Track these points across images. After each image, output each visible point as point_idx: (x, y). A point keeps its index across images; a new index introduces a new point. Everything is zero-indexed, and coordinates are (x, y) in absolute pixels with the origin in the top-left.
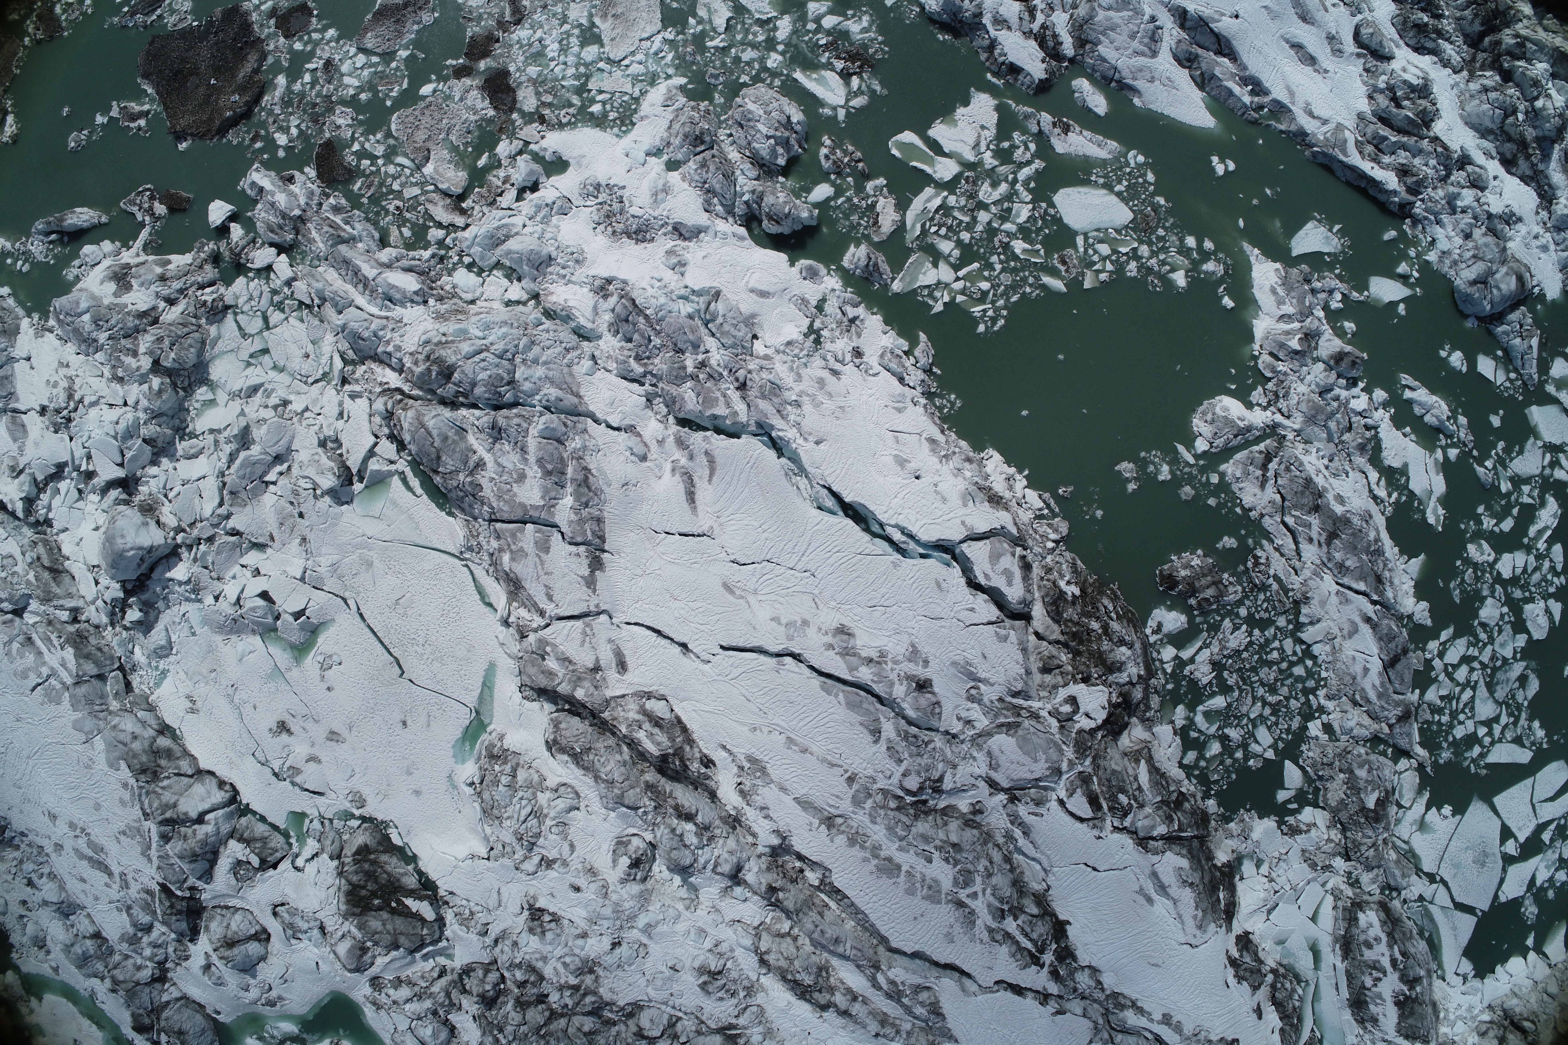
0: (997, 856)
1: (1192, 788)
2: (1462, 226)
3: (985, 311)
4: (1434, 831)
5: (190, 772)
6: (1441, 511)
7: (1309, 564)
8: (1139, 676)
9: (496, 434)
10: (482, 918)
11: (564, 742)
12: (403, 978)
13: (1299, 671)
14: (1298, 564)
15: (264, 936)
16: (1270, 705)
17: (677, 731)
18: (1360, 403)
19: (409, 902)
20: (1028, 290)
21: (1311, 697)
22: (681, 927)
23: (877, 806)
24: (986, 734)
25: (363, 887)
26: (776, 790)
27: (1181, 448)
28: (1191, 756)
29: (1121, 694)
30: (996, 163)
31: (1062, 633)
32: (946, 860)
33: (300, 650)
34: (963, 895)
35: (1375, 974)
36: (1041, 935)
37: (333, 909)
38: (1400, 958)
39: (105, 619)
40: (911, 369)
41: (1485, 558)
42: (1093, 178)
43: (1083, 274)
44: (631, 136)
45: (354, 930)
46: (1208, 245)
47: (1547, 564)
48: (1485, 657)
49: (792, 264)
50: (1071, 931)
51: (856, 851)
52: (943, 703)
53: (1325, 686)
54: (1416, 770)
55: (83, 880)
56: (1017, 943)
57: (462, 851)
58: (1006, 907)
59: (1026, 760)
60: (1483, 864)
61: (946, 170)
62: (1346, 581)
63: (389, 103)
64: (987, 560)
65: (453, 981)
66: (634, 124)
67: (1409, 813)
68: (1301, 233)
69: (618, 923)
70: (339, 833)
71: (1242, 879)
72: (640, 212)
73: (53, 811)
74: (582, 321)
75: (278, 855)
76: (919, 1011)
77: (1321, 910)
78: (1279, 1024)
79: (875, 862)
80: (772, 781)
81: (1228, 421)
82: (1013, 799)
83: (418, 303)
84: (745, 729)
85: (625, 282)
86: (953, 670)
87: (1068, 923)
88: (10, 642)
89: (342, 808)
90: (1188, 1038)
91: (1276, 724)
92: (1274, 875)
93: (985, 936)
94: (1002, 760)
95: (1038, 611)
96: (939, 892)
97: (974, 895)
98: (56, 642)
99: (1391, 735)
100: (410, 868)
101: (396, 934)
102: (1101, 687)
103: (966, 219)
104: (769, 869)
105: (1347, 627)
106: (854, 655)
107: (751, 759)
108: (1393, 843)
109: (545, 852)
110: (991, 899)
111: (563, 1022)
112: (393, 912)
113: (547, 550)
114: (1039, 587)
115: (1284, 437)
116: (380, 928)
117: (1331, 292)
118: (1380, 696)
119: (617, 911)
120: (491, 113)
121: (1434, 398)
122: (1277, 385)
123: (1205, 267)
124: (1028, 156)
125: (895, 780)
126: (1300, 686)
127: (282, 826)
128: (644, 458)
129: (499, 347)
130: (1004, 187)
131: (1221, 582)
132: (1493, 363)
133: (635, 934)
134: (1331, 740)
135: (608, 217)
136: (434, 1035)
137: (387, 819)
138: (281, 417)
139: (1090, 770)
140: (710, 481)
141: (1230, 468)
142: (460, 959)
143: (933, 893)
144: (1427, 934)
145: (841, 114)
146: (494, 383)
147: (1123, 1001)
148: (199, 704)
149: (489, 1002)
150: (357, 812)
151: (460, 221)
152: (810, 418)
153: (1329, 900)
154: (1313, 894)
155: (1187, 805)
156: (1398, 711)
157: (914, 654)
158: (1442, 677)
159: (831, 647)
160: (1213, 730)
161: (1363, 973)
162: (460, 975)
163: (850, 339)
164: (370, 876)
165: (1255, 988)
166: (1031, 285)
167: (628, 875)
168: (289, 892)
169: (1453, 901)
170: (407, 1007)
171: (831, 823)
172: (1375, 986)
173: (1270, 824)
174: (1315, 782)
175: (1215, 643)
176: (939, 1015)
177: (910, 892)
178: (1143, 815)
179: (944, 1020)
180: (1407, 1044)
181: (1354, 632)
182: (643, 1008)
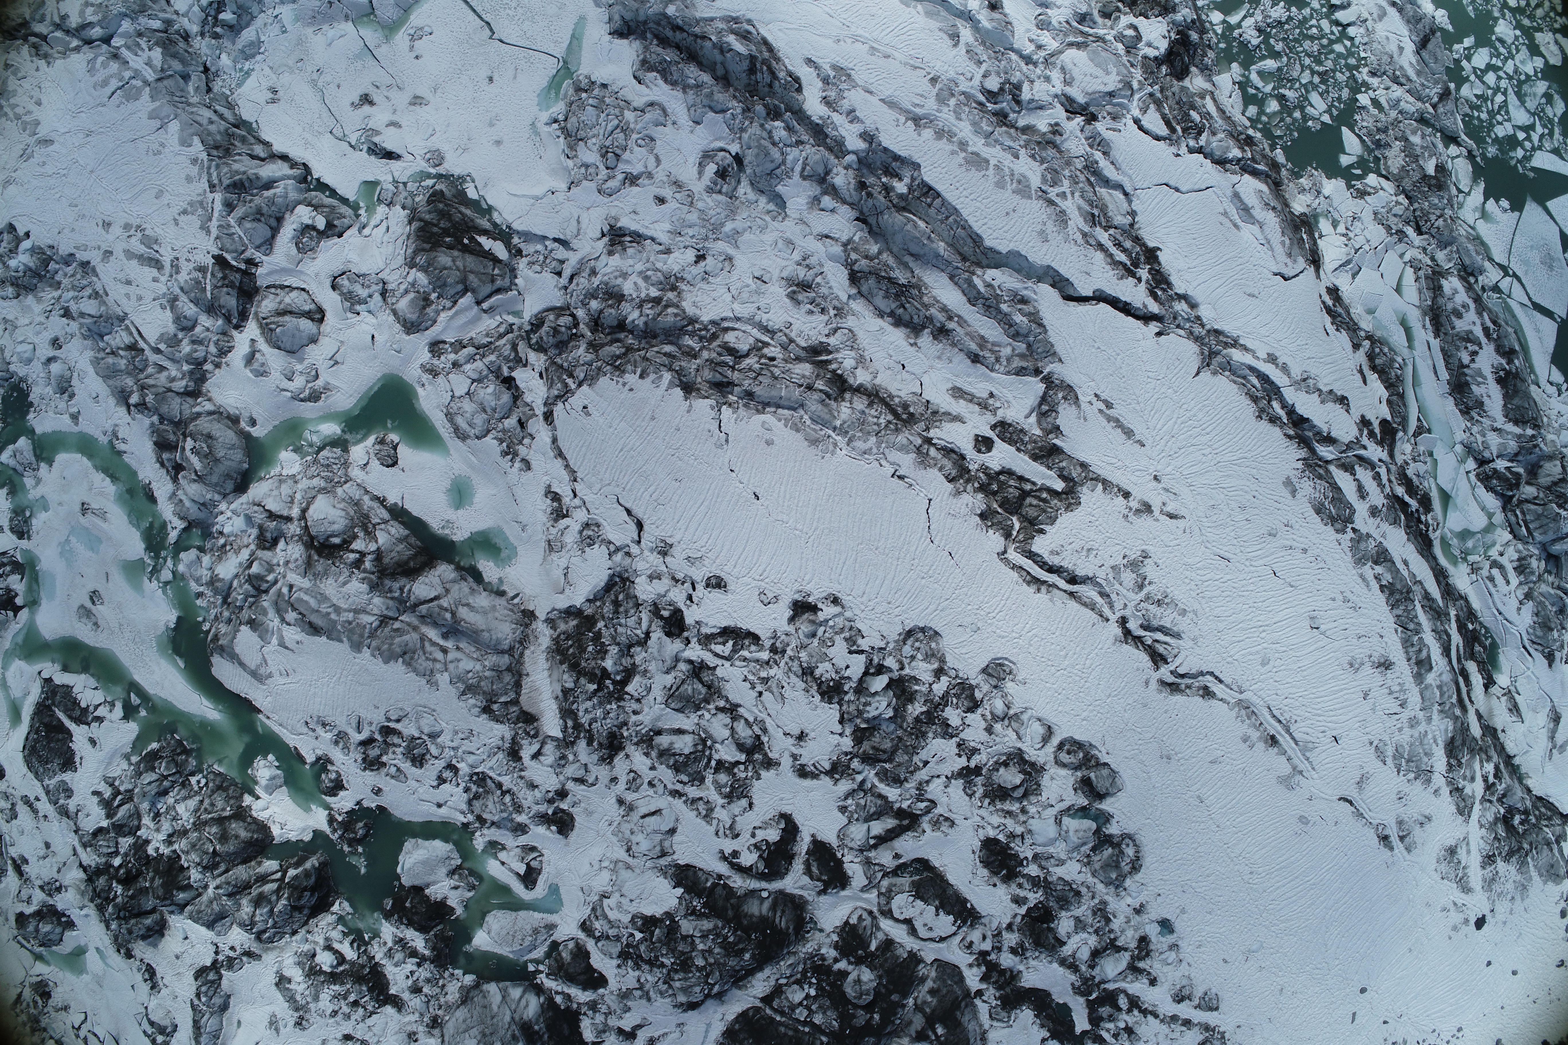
4: (1498, 222)
5: (262, 155)
8: (1193, 21)
12: (465, 342)
13: (1338, 48)
15: (318, 316)
16: (1319, 74)
17: (764, 49)
19: (482, 240)
22: (769, 237)
23: (961, 105)
25: (435, 226)
26: (861, 93)
28: (1252, 110)
29: (1178, 33)
32: (1033, 155)
33: (390, 28)
34: (1053, 193)
35: (1472, 347)
37: (400, 260)
38: (1492, 326)
39: (194, 29)
45: (419, 276)
50: (1162, 256)
51: (943, 144)
52: (1015, 24)
53: (1366, 65)
55: (129, 283)
56: (1112, 255)
57: (540, 189)
58: (1096, 212)
59: (1099, 72)
60: (1551, 268)
65: (521, 336)
67: (1469, 199)
69: (703, 231)
70: (413, 194)
71: (1321, 236)
73: (107, 219)
75: (345, 223)
76: (1018, 318)
77: (1404, 282)
78: (1385, 394)
79: (963, 154)
80: (857, 85)
84: (830, 41)
87: (1159, 249)
88: (95, 58)
89: (418, 169)
90: (1296, 382)
91: (1328, 92)
92: (1351, 235)
93: (1079, 237)
94: (1077, 71)
96: (1029, 187)
97: (1063, 195)
98: (144, 45)
99: (1436, 116)
100: (485, 218)
101: (464, 274)
102: (1159, 21)
105: (1375, 11)
107: (836, 68)
108: (1460, 223)
109: (628, 168)
110: (1081, 202)
112: (465, 249)
116: (449, 265)
118: (1419, 73)
119: (703, 218)
125: (976, 82)
127: (351, 197)
133: (721, 246)
136: (495, 397)
137: (465, 173)
139: (1160, 94)
142: (531, 308)
143: (1023, 187)
144: (1514, 327)
147: (1225, 339)
148: (281, 94)
150: (433, 171)
153: (1409, 272)
154: (1392, 263)
156: (1438, 89)
160: (1268, 88)
161: (1458, 349)
162: (528, 329)
164: (443, 214)
165: (1354, 346)
167: (716, 184)
168: (353, 256)
169: (1530, 299)
170: (468, 367)
171: (917, 120)
172: (1473, 361)
173: (1339, 183)
174: (1373, 150)
175: (1258, 12)
176: (1041, 325)
177: (1000, 185)
178: (1214, 139)
179: (1046, 331)
180: (1517, 430)
181: (1383, 15)
182: (726, 330)
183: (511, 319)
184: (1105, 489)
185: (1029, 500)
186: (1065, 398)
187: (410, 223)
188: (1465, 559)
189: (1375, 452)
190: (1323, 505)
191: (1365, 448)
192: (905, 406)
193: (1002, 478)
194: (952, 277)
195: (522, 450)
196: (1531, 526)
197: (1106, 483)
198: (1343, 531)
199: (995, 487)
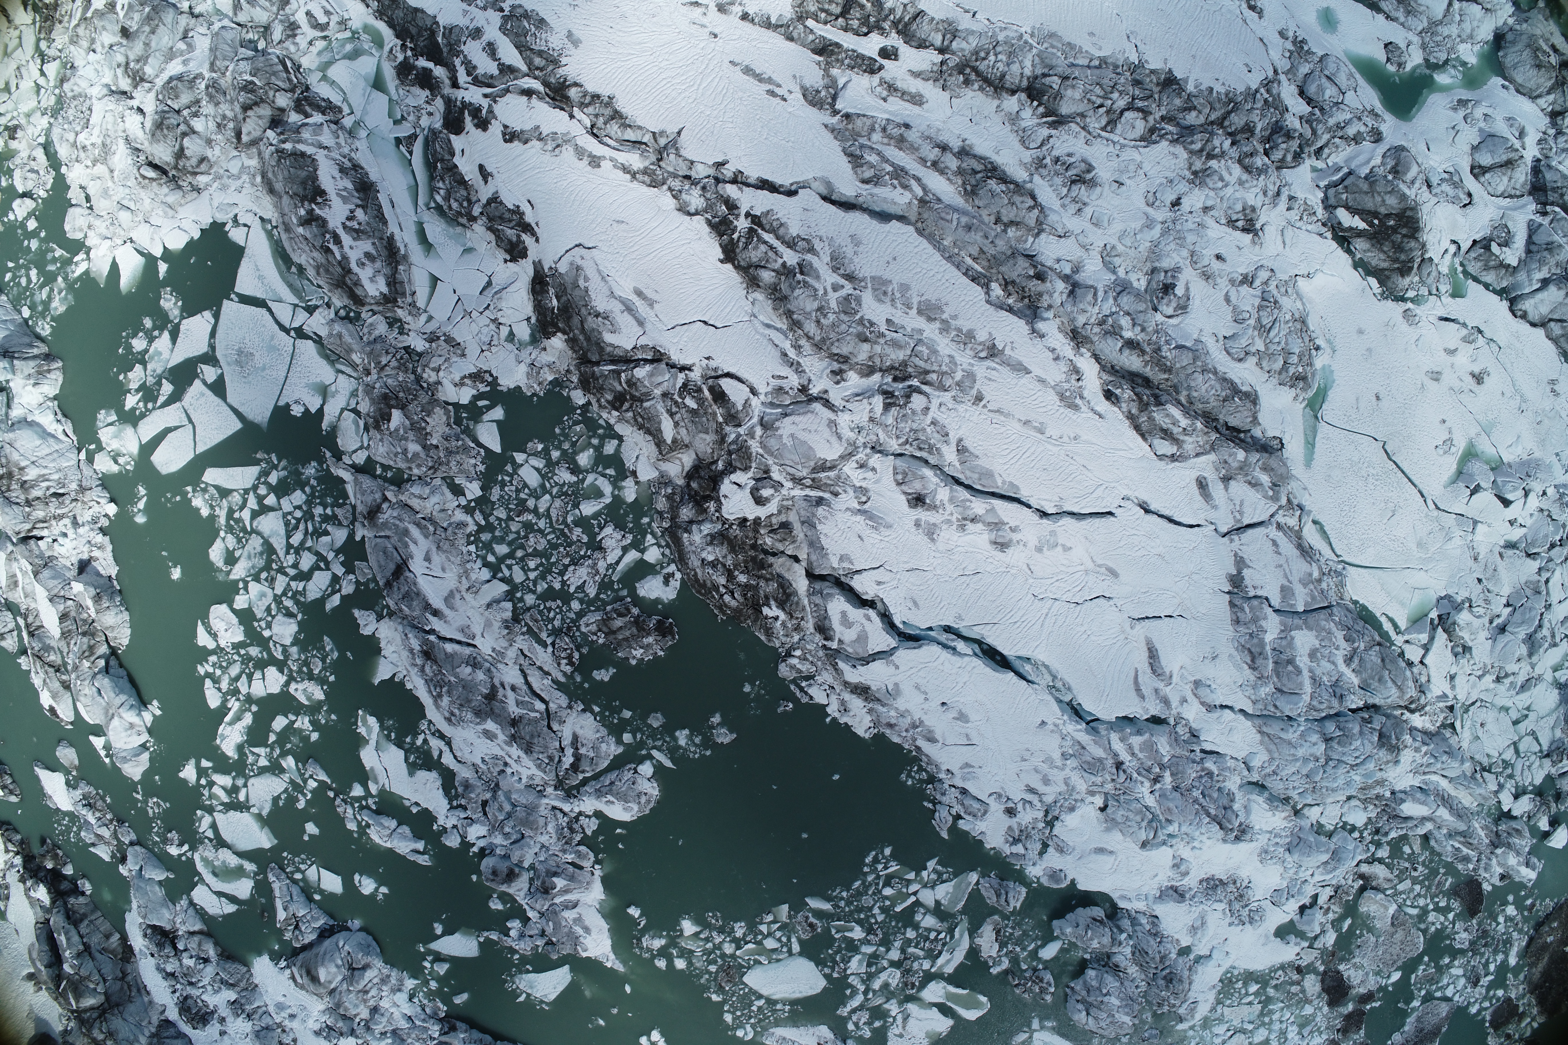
0: (810, 327)
1: (605, 415)
2: (384, 1020)
3: (886, 868)
4: (307, 386)
5: (1552, 324)
6: (362, 730)
7: (510, 663)
8: (686, 531)
9: (1337, 690)
10: (1294, 215)
11: (1249, 405)
13: (502, 549)
14: (521, 660)
15: (1477, 172)
16: (528, 510)
17: (1145, 427)
18: (476, 832)
19: (1362, 225)
20: (844, 894)
21: (483, 523)
22: (1117, 227)
23: (950, 374)
24: (846, 457)
25: (1404, 236)
26: (1049, 380)
27: (668, 764)
29: (707, 511)
30: (886, 1006)
31: (771, 565)
32: (872, 324)
33: (1469, 456)
34: (848, 288)
35: (353, 225)
36: (756, 248)
37: (1425, 211)
38: (331, 246)
40: (954, 803)
41: (301, 686)
42: (787, 1008)
43: (790, 917)
44: (1222, 970)
45: (1407, 192)
46: (661, 964)
47: (224, 686)
48: (281, 582)
49: (1073, 881)
50: (719, 253)
51: (965, 324)
52: (894, 484)
53: (469, 535)
54: (343, 453)
56: (778, 238)
57: (1319, 280)
58: (799, 277)
59: (802, 436)
60: (240, 352)
61: (935, 992)
62: (467, 651)
63: (1426, 959)
64: (870, 635)
65: (1309, 146)
66: (1221, 981)
67: (343, 404)
68: (561, 988)
69: (1178, 227)
70: (1422, 282)
71: (528, 319)
72: (1217, 906)
74: (1260, 800)
75: (1473, 255)
76: (871, 158)
77: (428, 290)
78: (457, 161)
79: (944, 316)
80: (1053, 388)
81: (623, 798)
82: (803, 389)
83: (1401, 792)
84: (1084, 438)
85: (1224, 841)
86: (889, 519)
87: (722, 261)
89: (1422, 308)
90: (567, 142)
91: (518, 491)
92: (493, 326)
93: (818, 246)
94: (827, 433)
95: (801, 584)
96: (874, 290)
97: (836, 288)
99: (383, 490)
100: (1358, 256)
101: (1372, 191)
102: (731, 518)
103: (911, 950)
104: (1040, 295)
105: (457, 602)
106: (989, 524)
107: (1075, 407)
108: (356, 370)
109: (1251, 292)
110: (816, 285)
111: (1213, 117)
112: (1376, 214)
113: (1283, 589)
114: (804, 609)
115: (556, 788)
116: (1387, 197)
117: (522, 936)
118: (406, 532)
119: (1180, 239)
120: (1341, 967)
121: (388, 845)
122: (571, 839)
123: (663, 942)
124: (854, 1018)
125: (935, 403)
126: (497, 533)
128: (1197, 684)
129: (1342, 770)
130: (877, 985)
131: (606, 634)
132: (322, 886)
133: (1160, 217)
134: (452, 478)
135: (1241, 896)
136: (1321, 89)
137: (1383, 303)
138: (1501, 668)
139: (728, 429)
140: (1137, 671)
141: (612, 749)
142: (1305, 172)
143: (881, 288)
144: (294, 269)
145: (1035, 1024)
146: (1345, 738)
147: (647, 179)
148: (1549, 389)
149: (1278, 130)
150: (1409, 305)
151: (1365, 868)
152: (1053, 746)
153: (421, 303)
154: (441, 309)
155: (609, 397)
156: (382, 518)
157: (931, 532)
158: (331, 556)
159: (1013, 530)
160: (590, 478)
161: (368, 224)
162: (1302, 151)
163: (1019, 824)
164: (1398, 248)
165: (494, 200)
166: (842, 898)
167: (1173, 277)
168: (1461, 220)
169: (270, 310)
170: (1349, 116)
171: (993, 352)
172: (352, 212)
173: (507, 382)
174: (463, 432)
175: (602, 571)
176: (850, 155)
177: (905, 288)
178: (664, 387)
179: (844, 151)
180: (301, 147)
181: (449, 599)
182: (1142, 139)
183: (1320, 164)
184: (768, 18)
185: (837, 10)
186: (818, 92)
187: (1424, 246)
188: (353, 33)
189: (474, 95)
190: (537, 28)
191: (485, 96)
192: (967, 82)
193: (865, 30)
194: (939, 200)
195: (1289, 46)
196: (281, 67)
197: (768, 25)
198: (513, 7)
199: (872, 19)
